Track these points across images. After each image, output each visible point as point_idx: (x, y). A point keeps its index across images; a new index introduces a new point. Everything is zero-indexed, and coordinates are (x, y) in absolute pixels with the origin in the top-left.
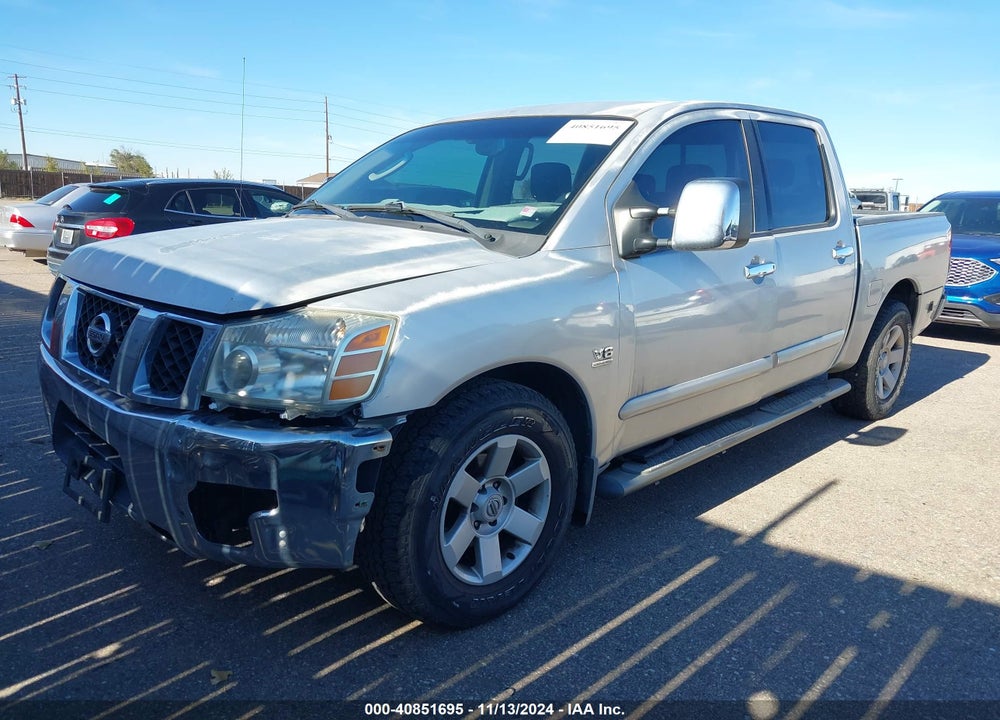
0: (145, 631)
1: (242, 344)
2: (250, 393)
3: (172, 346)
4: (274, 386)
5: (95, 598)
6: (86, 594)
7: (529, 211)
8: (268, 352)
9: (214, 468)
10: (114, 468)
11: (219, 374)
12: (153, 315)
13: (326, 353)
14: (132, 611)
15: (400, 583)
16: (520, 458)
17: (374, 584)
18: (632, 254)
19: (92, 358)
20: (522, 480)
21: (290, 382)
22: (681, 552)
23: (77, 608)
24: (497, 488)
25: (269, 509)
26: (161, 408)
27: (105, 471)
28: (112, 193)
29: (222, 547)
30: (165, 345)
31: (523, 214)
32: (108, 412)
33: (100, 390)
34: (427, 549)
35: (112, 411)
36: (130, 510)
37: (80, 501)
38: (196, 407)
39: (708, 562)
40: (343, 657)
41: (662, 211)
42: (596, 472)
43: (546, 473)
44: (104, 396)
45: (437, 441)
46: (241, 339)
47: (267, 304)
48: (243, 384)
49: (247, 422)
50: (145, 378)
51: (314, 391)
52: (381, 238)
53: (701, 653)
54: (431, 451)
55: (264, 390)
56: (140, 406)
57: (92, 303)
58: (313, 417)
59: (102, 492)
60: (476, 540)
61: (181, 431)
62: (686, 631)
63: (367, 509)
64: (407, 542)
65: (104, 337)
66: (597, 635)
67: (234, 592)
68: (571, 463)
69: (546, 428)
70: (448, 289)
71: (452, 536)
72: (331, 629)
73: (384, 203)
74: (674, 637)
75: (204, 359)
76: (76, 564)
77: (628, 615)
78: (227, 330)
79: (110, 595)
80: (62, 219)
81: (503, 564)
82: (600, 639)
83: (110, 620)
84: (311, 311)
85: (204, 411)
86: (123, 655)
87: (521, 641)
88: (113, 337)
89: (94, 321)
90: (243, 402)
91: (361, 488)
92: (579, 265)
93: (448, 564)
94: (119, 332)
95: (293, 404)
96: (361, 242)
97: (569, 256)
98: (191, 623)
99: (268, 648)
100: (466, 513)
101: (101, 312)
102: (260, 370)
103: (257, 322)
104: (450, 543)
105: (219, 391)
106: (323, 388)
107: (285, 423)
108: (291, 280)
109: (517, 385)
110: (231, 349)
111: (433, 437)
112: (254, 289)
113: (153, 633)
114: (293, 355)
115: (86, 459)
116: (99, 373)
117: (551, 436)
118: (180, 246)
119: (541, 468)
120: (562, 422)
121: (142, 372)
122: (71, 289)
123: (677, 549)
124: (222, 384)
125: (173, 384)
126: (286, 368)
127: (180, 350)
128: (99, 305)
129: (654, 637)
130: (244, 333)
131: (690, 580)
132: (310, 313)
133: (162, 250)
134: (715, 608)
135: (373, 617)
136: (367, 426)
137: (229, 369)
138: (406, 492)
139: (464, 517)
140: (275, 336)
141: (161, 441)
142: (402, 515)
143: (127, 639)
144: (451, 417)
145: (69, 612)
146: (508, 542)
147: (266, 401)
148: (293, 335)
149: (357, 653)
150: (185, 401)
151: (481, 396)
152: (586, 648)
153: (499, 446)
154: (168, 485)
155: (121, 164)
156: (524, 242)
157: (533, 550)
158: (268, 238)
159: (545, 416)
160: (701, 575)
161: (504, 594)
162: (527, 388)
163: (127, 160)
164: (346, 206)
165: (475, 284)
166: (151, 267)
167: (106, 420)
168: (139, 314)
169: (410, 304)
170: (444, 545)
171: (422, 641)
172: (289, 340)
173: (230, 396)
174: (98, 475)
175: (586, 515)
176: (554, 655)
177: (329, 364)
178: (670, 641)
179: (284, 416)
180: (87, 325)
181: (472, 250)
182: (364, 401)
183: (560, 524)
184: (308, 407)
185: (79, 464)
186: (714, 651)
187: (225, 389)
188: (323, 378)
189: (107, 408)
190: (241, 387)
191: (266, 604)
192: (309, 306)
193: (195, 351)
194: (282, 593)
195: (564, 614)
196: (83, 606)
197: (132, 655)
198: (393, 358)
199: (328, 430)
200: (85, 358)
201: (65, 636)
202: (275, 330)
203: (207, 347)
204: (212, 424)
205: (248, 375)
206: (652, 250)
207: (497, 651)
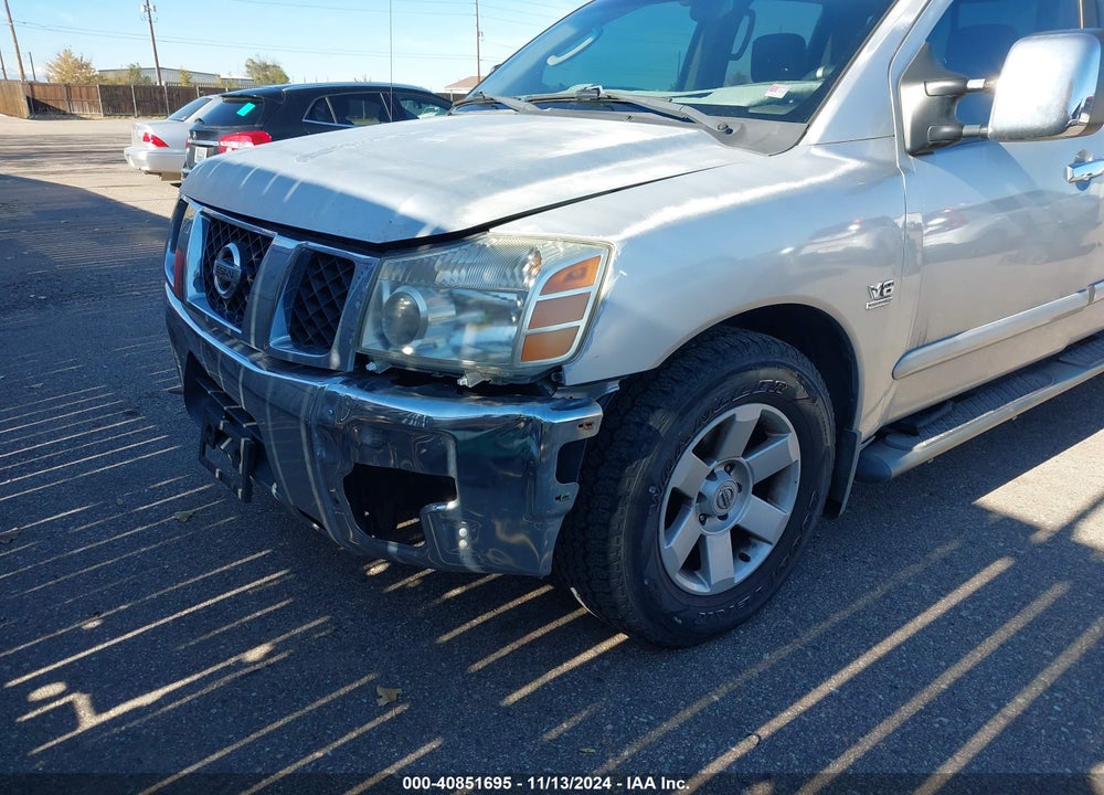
0: (298, 630)
1: (405, 284)
2: (418, 350)
3: (316, 287)
4: (448, 340)
5: (242, 585)
6: (232, 578)
7: (779, 90)
8: (440, 296)
9: (376, 447)
10: (253, 439)
11: (378, 324)
12: (289, 244)
13: (514, 297)
14: (284, 603)
15: (610, 593)
16: (762, 434)
17: (573, 590)
18: (925, 146)
19: (221, 300)
20: (762, 462)
21: (469, 336)
22: (959, 550)
23: (222, 597)
24: (729, 473)
25: (444, 501)
26: (306, 367)
27: (243, 441)
28: (245, 102)
29: (387, 544)
30: (307, 285)
31: (770, 94)
32: (242, 371)
33: (231, 342)
34: (644, 553)
35: (246, 368)
36: (274, 491)
37: (217, 475)
38: (350, 368)
39: (999, 566)
40: (535, 678)
41: (973, 84)
42: (859, 448)
43: (795, 453)
44: (236, 349)
45: (659, 415)
46: (403, 279)
47: (437, 229)
48: (409, 336)
49: (415, 388)
50: (284, 327)
51: (499, 349)
52: (578, 134)
53: (1010, 698)
54: (650, 428)
55: (435, 346)
56: (280, 364)
57: (219, 230)
58: (500, 383)
59: (241, 465)
60: (702, 538)
61: (332, 398)
62: (984, 663)
63: (569, 505)
64: (619, 547)
65: (232, 273)
66: (861, 663)
67: (400, 584)
68: (829, 440)
69: (801, 394)
70: (678, 202)
71: (673, 537)
72: (519, 639)
73: (573, 91)
74: (969, 672)
75: (357, 305)
76: (219, 541)
77: (899, 637)
78: (385, 265)
79: (258, 582)
80: (195, 136)
81: (736, 569)
82: (866, 669)
83: (258, 614)
84: (494, 237)
85: (360, 374)
86: (274, 659)
87: (761, 667)
88: (244, 276)
89: (221, 254)
90: (410, 362)
91: (563, 477)
92: (852, 164)
93: (669, 571)
94: (250, 267)
95: (474, 366)
96: (555, 140)
97: (838, 152)
98: (350, 623)
99: (442, 660)
100: (690, 505)
101: (228, 242)
102: (430, 319)
103: (424, 254)
104: (672, 544)
105: (379, 347)
106: (512, 343)
107: (463, 391)
108: (465, 194)
109: (764, 336)
110: (392, 291)
111: (653, 409)
112: (420, 208)
113: (307, 633)
114: (470, 298)
115: (221, 425)
116: (230, 320)
117: (807, 405)
118: (320, 153)
119: (789, 446)
120: (821, 386)
121: (280, 319)
122: (194, 212)
123: (954, 545)
124: (381, 337)
125: (318, 336)
126: (463, 317)
127: (325, 291)
128: (225, 232)
129: (939, 671)
130: (408, 270)
131: (978, 591)
132: (494, 241)
133: (298, 160)
134: (1019, 633)
135: (568, 624)
136: (567, 396)
137: (391, 319)
138: (618, 481)
139: (688, 510)
140: (448, 273)
141: (308, 408)
142: (613, 509)
143: (278, 640)
144: (677, 382)
145: (213, 601)
146: (742, 540)
147: (439, 361)
148: (473, 271)
149: (553, 674)
150: (335, 359)
151: (716, 351)
152: (847, 682)
153: (738, 419)
154: (318, 466)
155: (256, 75)
156: (775, 133)
157: (773, 551)
158: (430, 139)
159: (800, 378)
160: (992, 582)
161: (736, 605)
162: (777, 340)
163: (263, 69)
164: (524, 97)
165: (714, 194)
166: (286, 182)
167: (240, 380)
168: (274, 243)
169: (628, 225)
170: (665, 547)
171: (632, 660)
172: (467, 278)
173: (394, 355)
174: (235, 443)
175: (841, 505)
176: (806, 690)
177: (520, 314)
178: (963, 678)
179: (463, 381)
180: (214, 258)
181: (702, 146)
182: (566, 362)
183: (810, 519)
184: (493, 370)
185: (214, 429)
186: (1027, 695)
187: (387, 344)
188: (511, 331)
189: (240, 365)
190: (407, 342)
191: (438, 601)
192: (491, 230)
193: (347, 292)
194: (456, 587)
195: (814, 632)
196: (228, 595)
197: (285, 661)
198: (604, 302)
199: (520, 401)
200: (214, 300)
201: (210, 631)
202: (447, 266)
203: (360, 286)
204: (370, 389)
205: (414, 327)
206: (956, 141)
207: (731, 681)
